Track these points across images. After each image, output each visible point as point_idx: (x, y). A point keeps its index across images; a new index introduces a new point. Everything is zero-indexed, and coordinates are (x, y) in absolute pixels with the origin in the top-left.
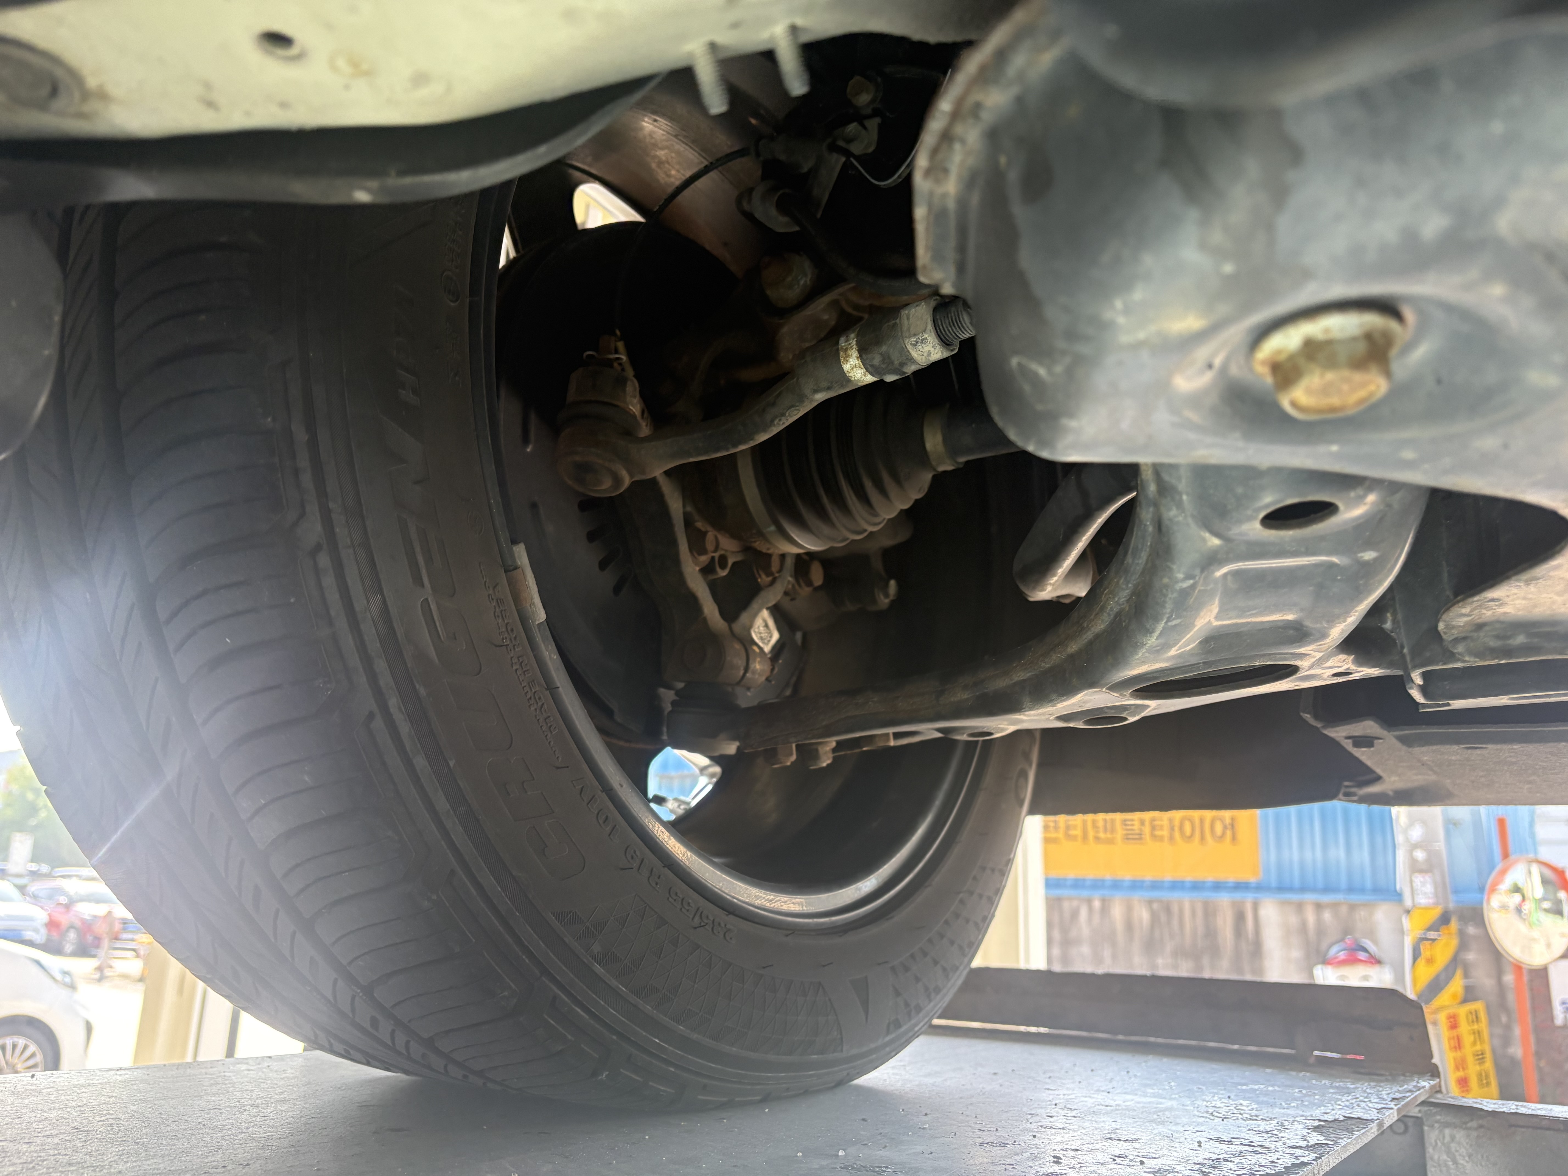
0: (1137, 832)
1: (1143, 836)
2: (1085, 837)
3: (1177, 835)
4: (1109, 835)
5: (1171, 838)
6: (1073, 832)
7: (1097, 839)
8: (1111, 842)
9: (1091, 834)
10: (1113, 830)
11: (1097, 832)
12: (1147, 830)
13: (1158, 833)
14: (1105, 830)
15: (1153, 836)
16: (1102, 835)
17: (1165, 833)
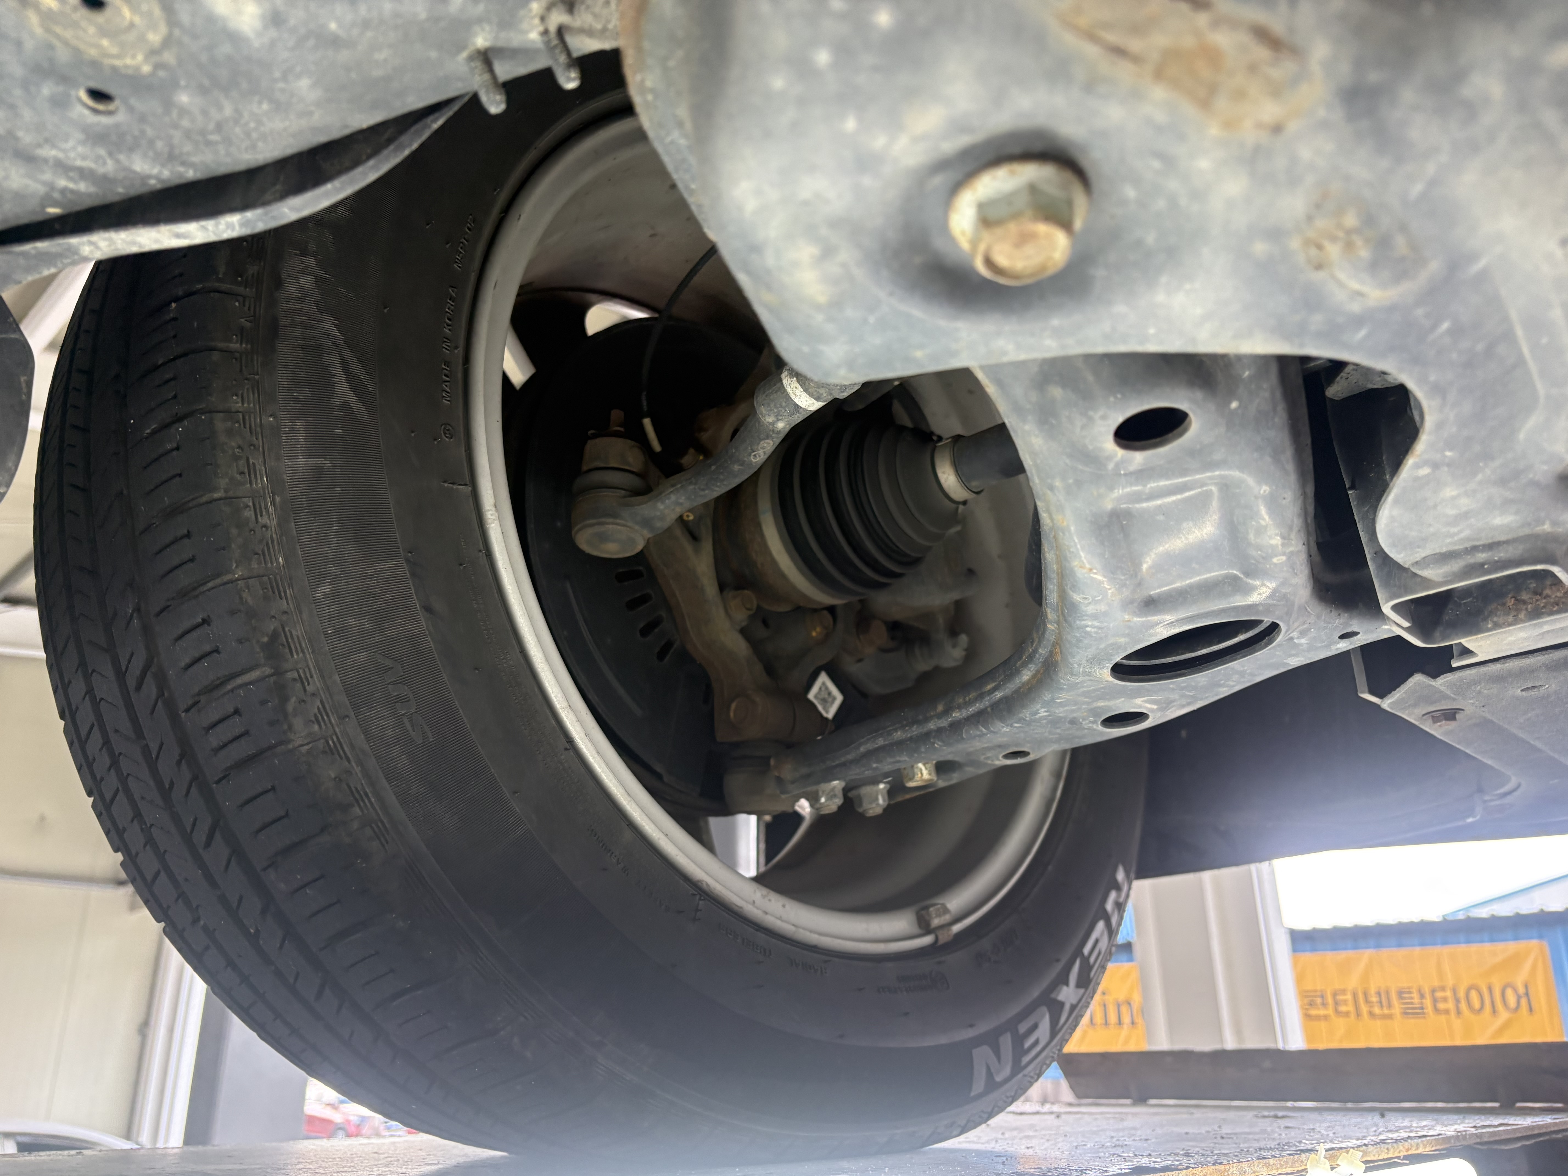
0: (1417, 1006)
1: (1425, 1011)
2: (1358, 1014)
3: (1463, 1006)
4: (1386, 1011)
5: (1459, 1012)
6: (1343, 1008)
7: (1372, 1014)
8: (1390, 1017)
9: (1364, 1009)
10: (1390, 1006)
11: (1371, 1007)
12: (1428, 1002)
13: (1441, 1006)
14: (1382, 1006)
15: (1436, 1010)
16: (1377, 1010)
17: (1451, 1005)
